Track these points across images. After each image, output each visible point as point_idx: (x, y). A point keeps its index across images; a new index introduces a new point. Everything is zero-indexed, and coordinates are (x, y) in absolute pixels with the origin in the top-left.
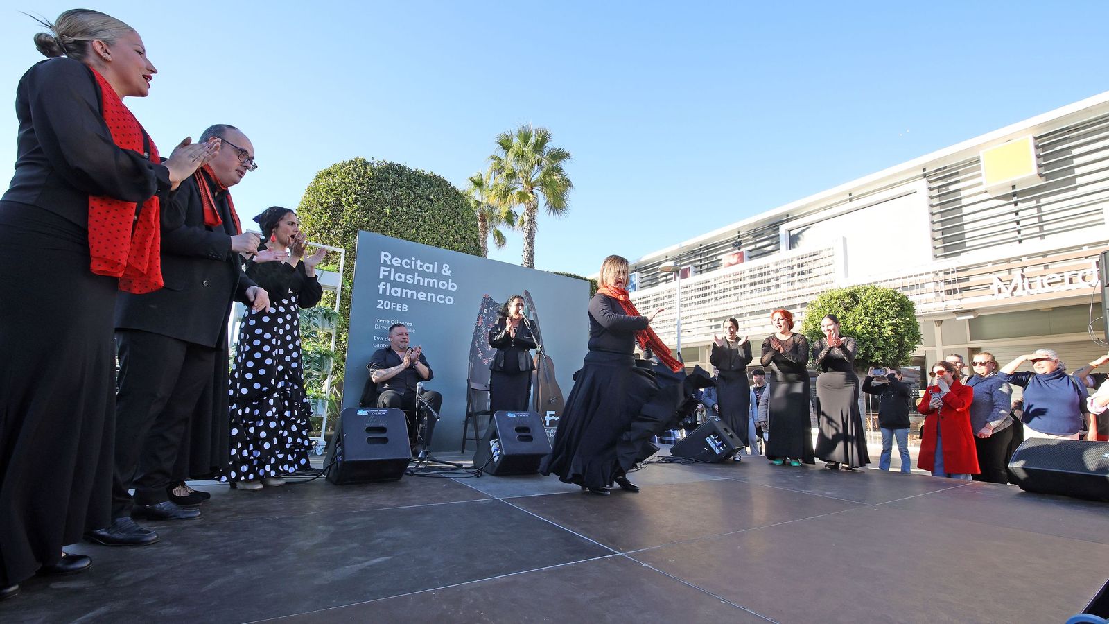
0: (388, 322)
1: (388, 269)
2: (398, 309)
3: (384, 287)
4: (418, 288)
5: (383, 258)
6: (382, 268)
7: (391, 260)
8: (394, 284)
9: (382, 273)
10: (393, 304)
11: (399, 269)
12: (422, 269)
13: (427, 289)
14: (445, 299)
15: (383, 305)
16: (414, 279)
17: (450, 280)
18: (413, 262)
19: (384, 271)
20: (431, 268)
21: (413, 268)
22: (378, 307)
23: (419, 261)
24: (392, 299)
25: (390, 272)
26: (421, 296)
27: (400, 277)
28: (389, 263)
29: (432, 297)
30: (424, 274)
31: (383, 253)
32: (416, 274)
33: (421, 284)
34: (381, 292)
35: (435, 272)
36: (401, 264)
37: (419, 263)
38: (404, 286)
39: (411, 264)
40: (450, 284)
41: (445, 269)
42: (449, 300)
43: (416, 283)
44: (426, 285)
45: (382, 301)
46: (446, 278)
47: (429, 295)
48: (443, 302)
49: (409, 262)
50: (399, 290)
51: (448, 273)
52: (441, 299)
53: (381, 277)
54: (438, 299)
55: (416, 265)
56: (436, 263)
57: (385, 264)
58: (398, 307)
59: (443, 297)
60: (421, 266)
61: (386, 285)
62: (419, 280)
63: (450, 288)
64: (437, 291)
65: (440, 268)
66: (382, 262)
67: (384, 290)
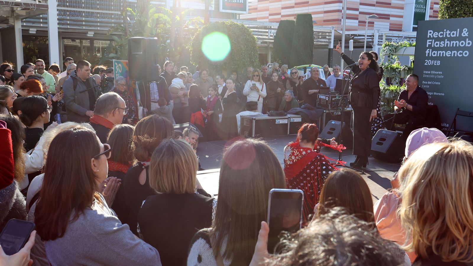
0: (429, 72)
1: (431, 40)
2: (435, 64)
3: (429, 52)
4: (446, 49)
5: (429, 34)
6: (428, 41)
7: (433, 35)
8: (434, 49)
9: (428, 43)
10: (432, 61)
11: (438, 39)
12: (449, 36)
13: (452, 49)
14: (463, 53)
15: (427, 63)
16: (444, 43)
17: (467, 39)
18: (445, 33)
19: (429, 42)
20: (455, 34)
21: (444, 36)
22: (425, 64)
23: (448, 31)
24: (432, 58)
25: (431, 42)
26: (448, 54)
27: (437, 44)
28: (432, 37)
29: (454, 53)
30: (450, 39)
31: (429, 31)
32: (446, 40)
33: (449, 46)
34: (427, 55)
35: (458, 36)
36: (438, 35)
37: (448, 32)
38: (439, 49)
39: (443, 34)
40: (467, 42)
41: (464, 32)
42: (466, 54)
43: (445, 46)
44: (451, 46)
45: (427, 60)
46: (464, 39)
47: (453, 52)
48: (461, 55)
49: (442, 33)
50: (436, 52)
51: (466, 35)
52: (460, 54)
53: (427, 46)
54: (457, 54)
55: (446, 34)
56: (458, 30)
57: (430, 38)
58: (435, 63)
59: (462, 52)
60: (449, 34)
61: (429, 51)
62: (447, 44)
63: (467, 45)
64: (458, 49)
65: (461, 32)
66: (428, 37)
67: (429, 54)
